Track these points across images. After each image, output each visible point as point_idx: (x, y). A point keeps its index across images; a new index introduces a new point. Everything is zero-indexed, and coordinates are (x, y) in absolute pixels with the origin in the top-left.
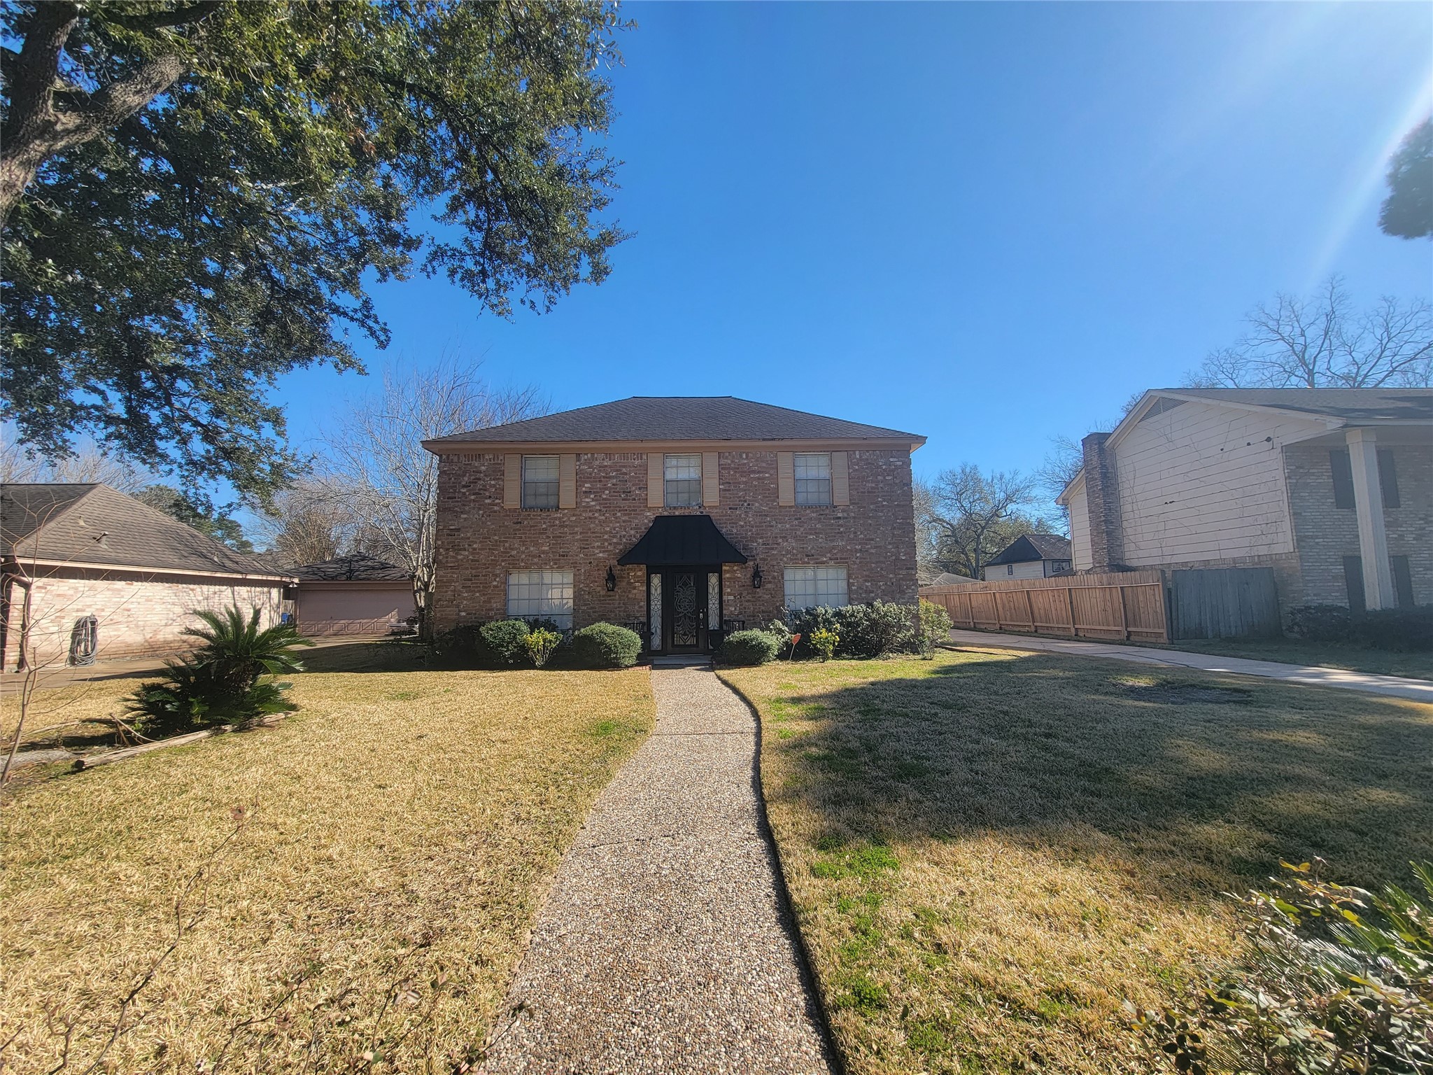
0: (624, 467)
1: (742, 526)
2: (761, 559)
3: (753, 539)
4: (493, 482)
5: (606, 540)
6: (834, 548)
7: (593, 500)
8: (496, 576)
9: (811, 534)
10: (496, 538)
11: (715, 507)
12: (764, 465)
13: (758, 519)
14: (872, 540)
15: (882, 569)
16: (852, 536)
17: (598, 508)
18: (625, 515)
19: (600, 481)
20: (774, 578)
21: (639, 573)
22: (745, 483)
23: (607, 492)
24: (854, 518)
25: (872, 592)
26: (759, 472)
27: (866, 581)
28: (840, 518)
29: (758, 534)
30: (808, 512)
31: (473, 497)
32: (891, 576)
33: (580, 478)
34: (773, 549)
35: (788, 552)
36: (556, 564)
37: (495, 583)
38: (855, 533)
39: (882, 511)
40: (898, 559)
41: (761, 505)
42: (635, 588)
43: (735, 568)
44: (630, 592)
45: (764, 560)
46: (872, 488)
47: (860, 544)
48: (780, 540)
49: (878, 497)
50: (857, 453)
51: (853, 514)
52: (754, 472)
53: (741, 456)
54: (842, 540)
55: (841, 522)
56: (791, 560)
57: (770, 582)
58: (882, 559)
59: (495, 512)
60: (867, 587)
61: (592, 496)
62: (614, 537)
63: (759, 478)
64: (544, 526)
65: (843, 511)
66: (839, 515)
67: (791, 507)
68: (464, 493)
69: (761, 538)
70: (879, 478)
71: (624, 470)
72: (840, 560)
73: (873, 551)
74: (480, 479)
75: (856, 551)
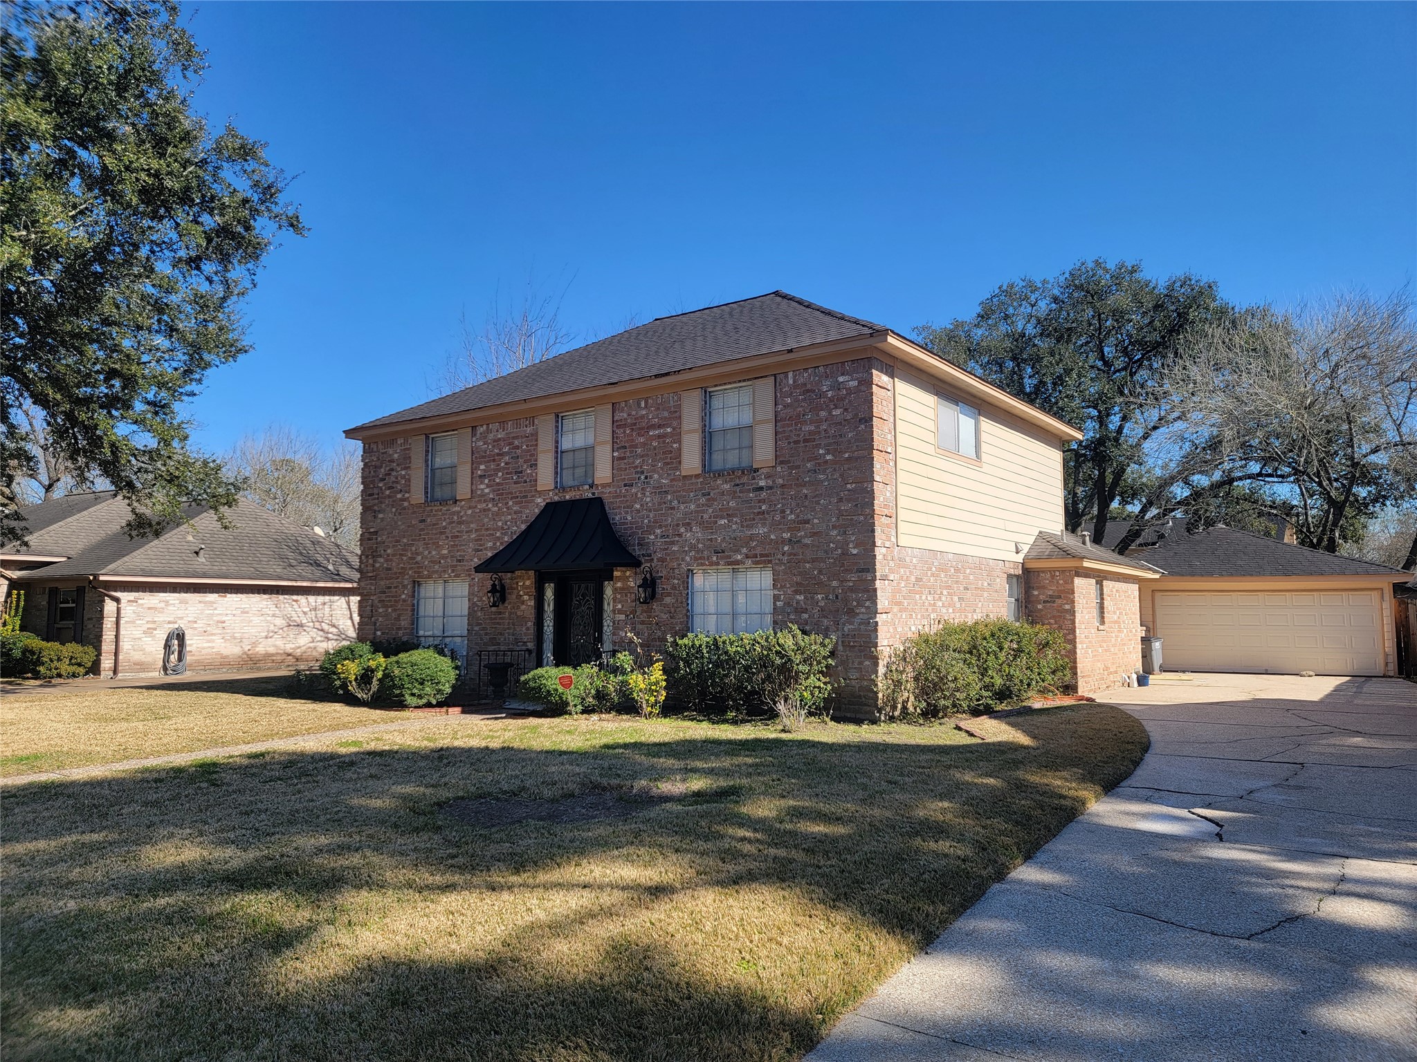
0: (517, 437)
1: (638, 511)
2: (658, 560)
3: (650, 530)
4: (403, 473)
5: (498, 538)
6: (751, 538)
7: (488, 486)
8: (405, 587)
9: (722, 518)
10: (405, 541)
11: (608, 485)
12: (666, 414)
13: (657, 499)
14: (807, 522)
15: (820, 572)
16: (778, 517)
17: (491, 496)
18: (516, 503)
19: (494, 460)
20: (674, 588)
21: (528, 583)
22: (644, 444)
23: (500, 474)
24: (783, 486)
25: (805, 611)
26: (660, 426)
27: (797, 592)
28: (761, 489)
29: (655, 522)
30: (719, 482)
31: (388, 492)
32: (835, 583)
33: (477, 457)
34: (673, 543)
35: (693, 547)
36: (453, 571)
37: (403, 596)
38: (783, 512)
39: (824, 472)
40: (845, 553)
41: (661, 477)
42: (523, 603)
43: (628, 573)
44: (518, 607)
45: (662, 560)
46: (810, 433)
47: (789, 529)
48: (682, 530)
49: (818, 446)
50: (790, 375)
51: (781, 481)
52: (653, 427)
53: (639, 404)
54: (764, 525)
55: (764, 494)
56: (696, 559)
57: (669, 595)
58: (821, 554)
59: (404, 509)
60: (798, 602)
61: (486, 481)
62: (505, 534)
63: (659, 436)
64: (444, 524)
65: (768, 477)
66: (762, 483)
67: (697, 476)
68: (381, 488)
69: (660, 527)
70: (823, 414)
71: (516, 442)
72: (761, 560)
73: (808, 541)
74: (392, 470)
75: (784, 542)
